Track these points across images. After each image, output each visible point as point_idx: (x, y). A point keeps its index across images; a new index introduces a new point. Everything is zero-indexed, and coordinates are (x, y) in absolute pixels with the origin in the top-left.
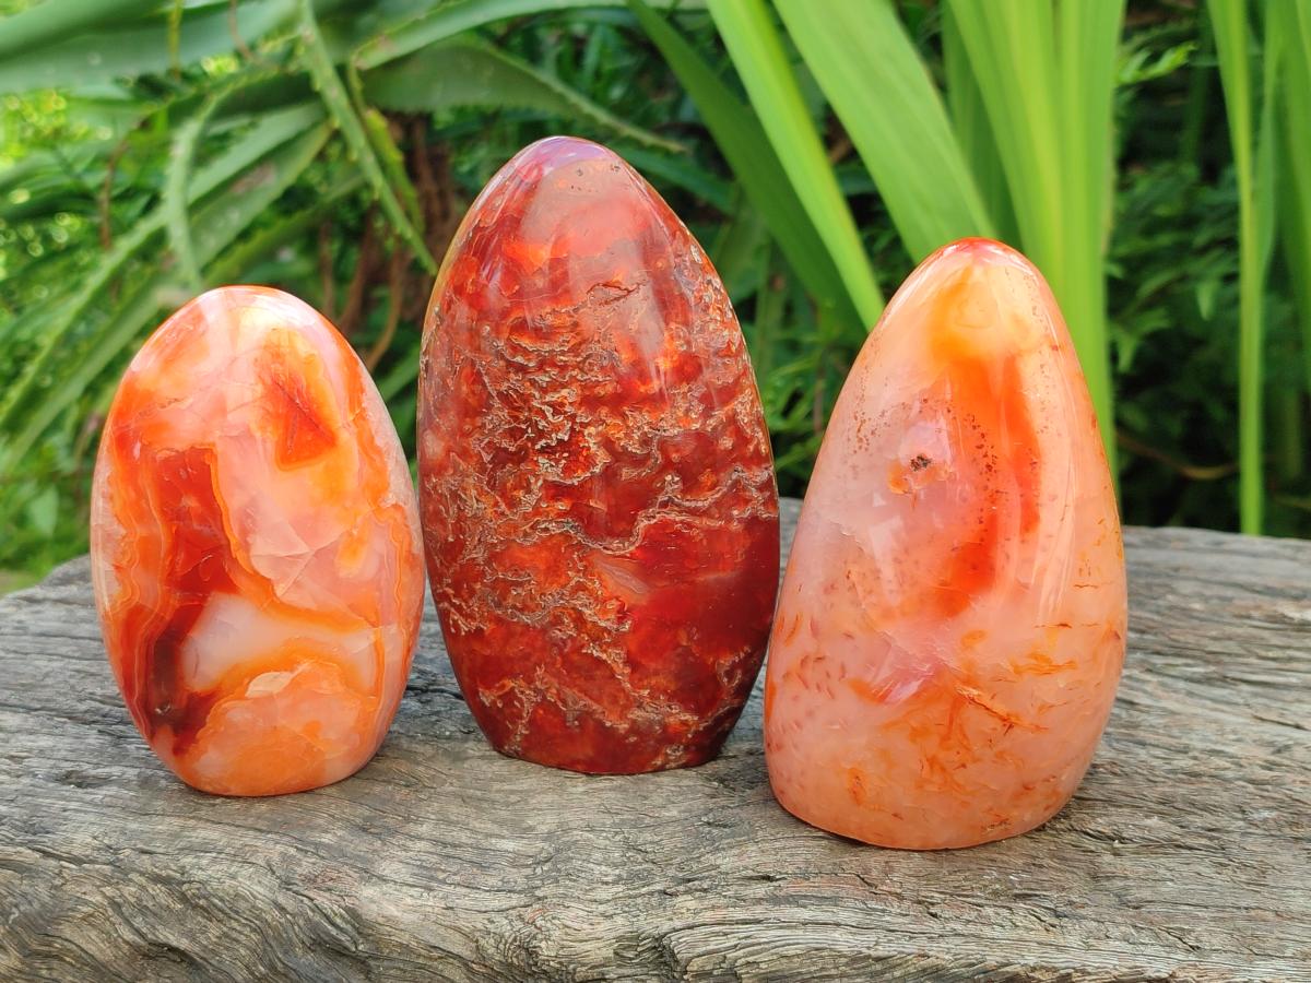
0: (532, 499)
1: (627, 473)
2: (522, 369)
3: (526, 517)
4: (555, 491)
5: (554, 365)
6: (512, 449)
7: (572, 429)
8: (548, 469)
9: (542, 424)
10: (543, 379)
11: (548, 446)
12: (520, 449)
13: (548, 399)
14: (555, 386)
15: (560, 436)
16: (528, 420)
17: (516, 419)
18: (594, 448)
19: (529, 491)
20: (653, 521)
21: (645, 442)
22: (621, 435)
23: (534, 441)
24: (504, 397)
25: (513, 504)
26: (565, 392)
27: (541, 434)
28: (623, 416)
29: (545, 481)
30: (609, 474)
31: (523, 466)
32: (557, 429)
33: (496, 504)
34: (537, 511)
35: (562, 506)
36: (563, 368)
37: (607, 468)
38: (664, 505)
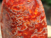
0: (16, 33)
1: (30, 29)
2: (15, 14)
3: (15, 36)
4: (20, 32)
5: (20, 14)
6: (13, 26)
7: (22, 23)
8: (18, 29)
9: (18, 22)
10: (18, 16)
11: (19, 25)
12: (14, 26)
13: (19, 19)
14: (20, 17)
15: (21, 24)
16: (16, 22)
17: (14, 22)
18: (25, 26)
19: (16, 32)
20: (33, 36)
21: (33, 25)
22: (29, 24)
23: (17, 25)
24: (12, 18)
25: (13, 34)
26: (21, 18)
27: (17, 24)
28: (30, 21)
29: (18, 31)
30: (28, 29)
31: (15, 28)
32: (20, 23)
33: (11, 34)
34: (17, 35)
35: (20, 34)
36: (21, 14)
37: (27, 29)
38: (35, 33)
